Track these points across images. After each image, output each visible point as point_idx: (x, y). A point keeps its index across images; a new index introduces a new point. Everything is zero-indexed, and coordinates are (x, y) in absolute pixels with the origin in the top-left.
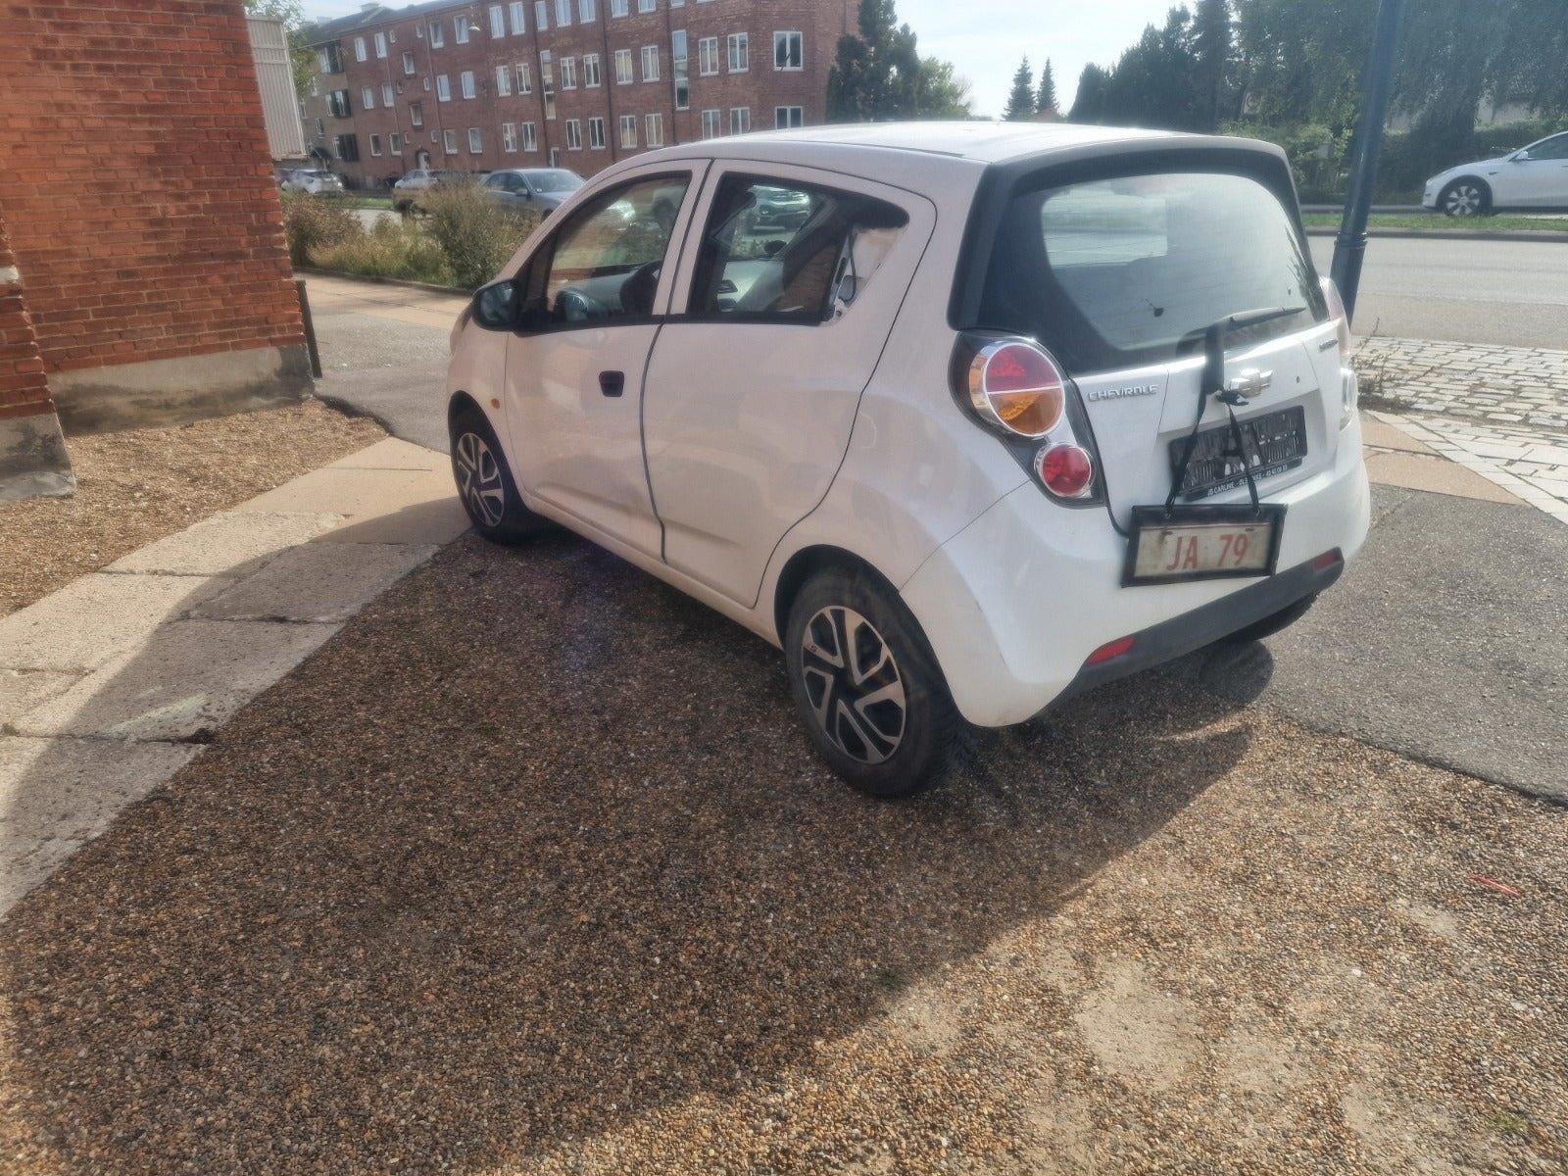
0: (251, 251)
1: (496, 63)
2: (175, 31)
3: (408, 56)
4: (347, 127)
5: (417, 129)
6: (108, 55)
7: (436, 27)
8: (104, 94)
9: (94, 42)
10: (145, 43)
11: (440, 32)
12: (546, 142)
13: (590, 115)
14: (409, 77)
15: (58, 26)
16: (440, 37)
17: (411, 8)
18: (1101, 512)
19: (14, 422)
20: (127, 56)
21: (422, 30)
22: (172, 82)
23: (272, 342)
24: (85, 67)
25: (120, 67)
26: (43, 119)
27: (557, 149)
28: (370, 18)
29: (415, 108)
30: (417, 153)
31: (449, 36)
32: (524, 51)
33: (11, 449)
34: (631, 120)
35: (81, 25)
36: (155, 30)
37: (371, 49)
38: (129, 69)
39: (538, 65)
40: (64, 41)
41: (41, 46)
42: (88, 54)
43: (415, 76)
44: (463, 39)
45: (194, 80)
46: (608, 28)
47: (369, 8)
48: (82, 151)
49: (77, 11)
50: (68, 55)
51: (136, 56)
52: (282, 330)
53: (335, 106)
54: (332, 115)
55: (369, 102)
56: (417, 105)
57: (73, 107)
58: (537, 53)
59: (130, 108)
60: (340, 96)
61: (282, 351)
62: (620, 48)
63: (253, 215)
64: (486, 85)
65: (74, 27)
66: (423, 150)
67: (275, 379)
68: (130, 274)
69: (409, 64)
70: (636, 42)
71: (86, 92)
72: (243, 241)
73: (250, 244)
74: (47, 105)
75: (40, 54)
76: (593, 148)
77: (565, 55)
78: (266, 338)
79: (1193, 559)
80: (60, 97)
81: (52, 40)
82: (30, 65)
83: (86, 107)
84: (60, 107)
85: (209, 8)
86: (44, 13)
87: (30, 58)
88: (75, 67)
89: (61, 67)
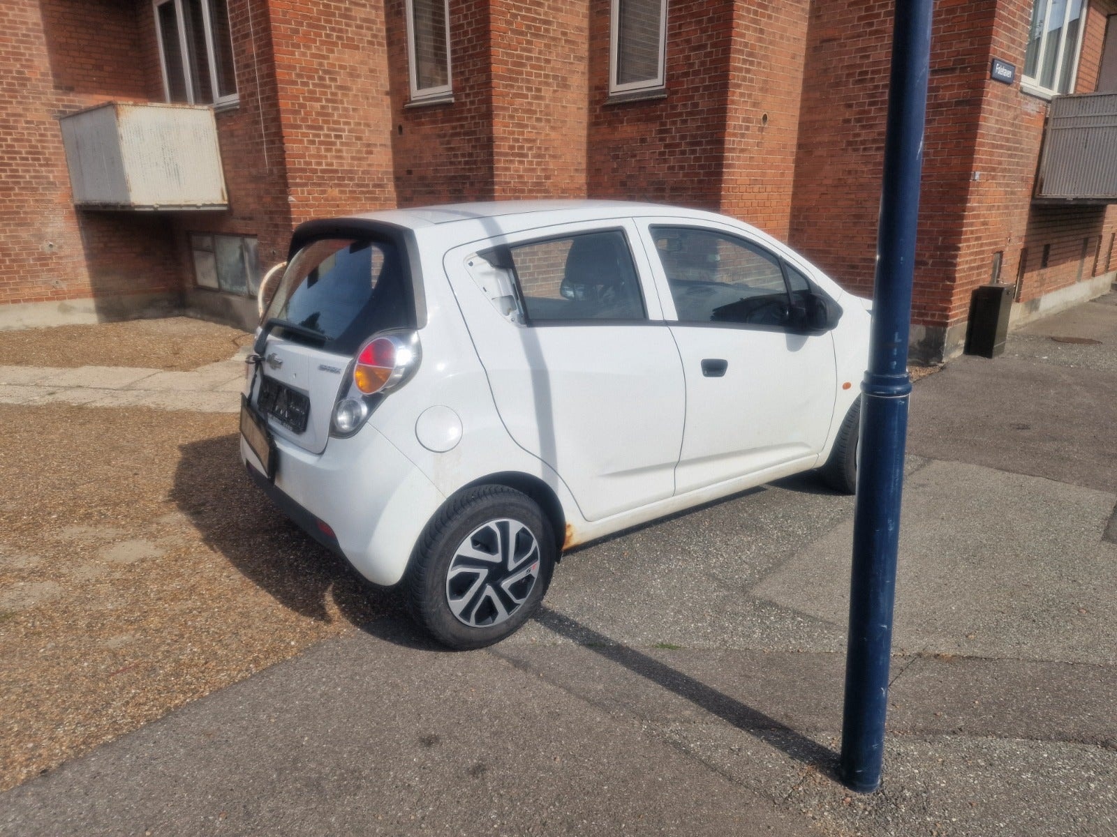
0: (930, 262)
15: (863, 127)
23: (925, 323)
24: (870, 149)
26: (840, 179)
40: (863, 135)
41: (851, 139)
48: (853, 196)
50: (863, 142)
52: (933, 315)
57: (856, 172)
61: (928, 330)
63: (940, 238)
65: (871, 126)
67: (917, 346)
68: (853, 267)
71: (866, 163)
72: (927, 254)
73: (932, 257)
74: (844, 171)
75: (849, 143)
78: (921, 319)
79: (254, 440)
80: (852, 167)
81: (858, 135)
82: (843, 149)
83: (863, 172)
84: (850, 172)
85: (958, 103)
86: (859, 120)
87: (844, 146)
88: (865, 149)
89: (857, 150)
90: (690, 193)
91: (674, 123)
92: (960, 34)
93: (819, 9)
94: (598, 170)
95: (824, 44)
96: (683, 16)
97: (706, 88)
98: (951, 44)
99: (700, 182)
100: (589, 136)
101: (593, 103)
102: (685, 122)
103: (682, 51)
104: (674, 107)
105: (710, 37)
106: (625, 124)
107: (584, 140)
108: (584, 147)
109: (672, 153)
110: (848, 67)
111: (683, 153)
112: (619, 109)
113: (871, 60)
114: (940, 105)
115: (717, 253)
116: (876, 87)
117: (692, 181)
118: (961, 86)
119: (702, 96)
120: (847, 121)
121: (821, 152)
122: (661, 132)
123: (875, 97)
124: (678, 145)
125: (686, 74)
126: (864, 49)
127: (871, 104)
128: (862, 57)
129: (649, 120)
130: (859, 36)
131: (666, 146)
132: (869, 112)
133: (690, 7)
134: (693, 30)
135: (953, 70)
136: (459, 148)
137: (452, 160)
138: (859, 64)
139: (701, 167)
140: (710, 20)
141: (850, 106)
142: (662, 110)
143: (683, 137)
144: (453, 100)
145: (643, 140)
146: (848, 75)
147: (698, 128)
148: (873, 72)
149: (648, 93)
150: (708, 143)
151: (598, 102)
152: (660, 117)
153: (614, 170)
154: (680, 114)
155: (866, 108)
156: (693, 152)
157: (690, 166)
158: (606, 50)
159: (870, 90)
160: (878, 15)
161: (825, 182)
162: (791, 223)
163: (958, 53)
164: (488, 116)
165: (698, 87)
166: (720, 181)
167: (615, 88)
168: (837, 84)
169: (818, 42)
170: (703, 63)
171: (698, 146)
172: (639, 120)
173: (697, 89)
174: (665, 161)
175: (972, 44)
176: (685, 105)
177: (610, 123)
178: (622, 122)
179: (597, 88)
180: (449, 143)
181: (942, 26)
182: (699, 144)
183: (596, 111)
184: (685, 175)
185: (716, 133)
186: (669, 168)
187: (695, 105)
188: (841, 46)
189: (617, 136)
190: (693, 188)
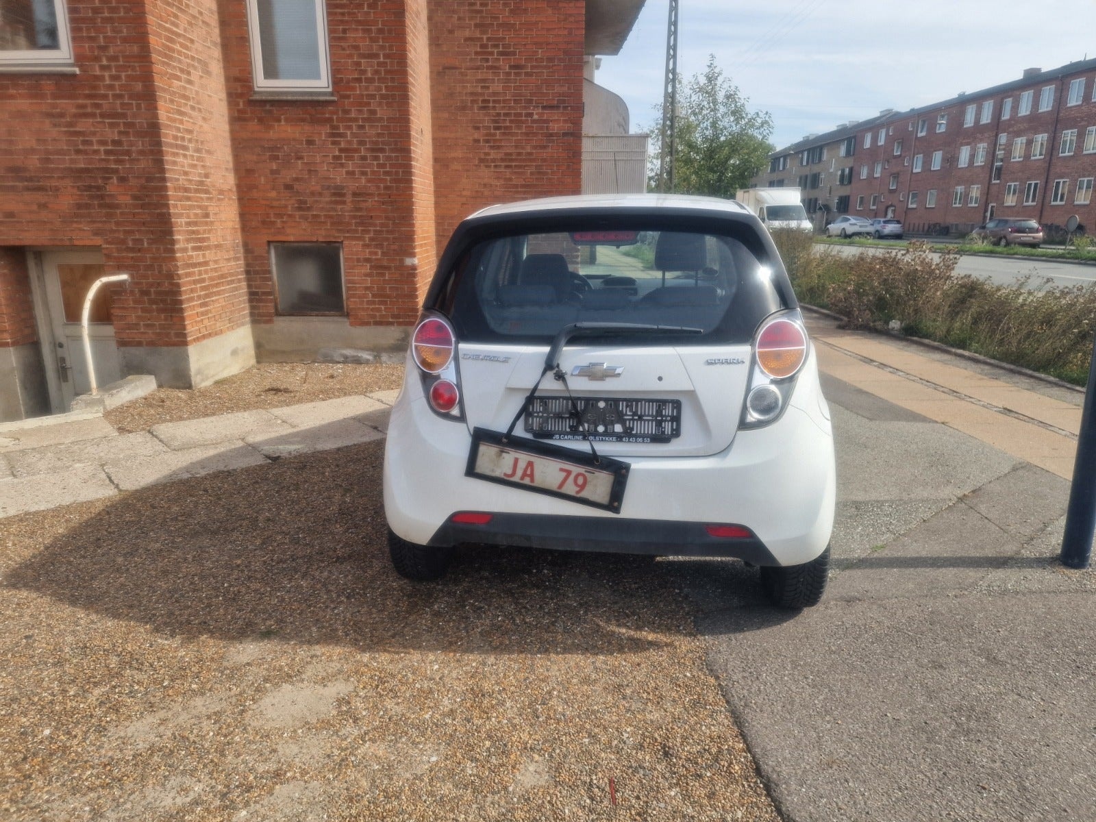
1: (962, 145)
2: (545, 147)
3: (899, 143)
4: (845, 191)
5: (892, 192)
6: (512, 160)
7: (924, 122)
8: (506, 179)
9: (506, 154)
10: (530, 154)
11: (926, 126)
12: (987, 199)
13: (1029, 179)
14: (896, 157)
15: (492, 147)
16: (925, 129)
17: (913, 110)
18: (460, 427)
19: (402, 328)
20: (521, 160)
21: (913, 127)
22: (539, 173)
25: (515, 166)
26: (477, 191)
27: (995, 204)
28: (884, 118)
29: (894, 177)
30: (887, 208)
31: (931, 129)
32: (986, 135)
33: (398, 340)
34: (1089, 182)
35: (501, 146)
36: (535, 147)
37: (875, 139)
38: (520, 167)
39: (995, 145)
40: (494, 154)
41: (483, 157)
42: (502, 160)
43: (900, 156)
44: (941, 129)
45: (549, 171)
46: (1061, 115)
47: (885, 113)
49: (501, 140)
50: (494, 160)
51: (524, 160)
53: (842, 176)
54: (838, 183)
55: (864, 174)
56: (896, 176)
57: (491, 185)
58: (997, 135)
59: (516, 186)
60: (847, 171)
62: (1067, 129)
64: (950, 160)
65: (499, 147)
66: (891, 206)
69: (898, 149)
70: (1083, 123)
71: (498, 178)
74: (480, 184)
75: (481, 160)
76: (1025, 204)
77: (1019, 136)
79: (532, 476)
80: (486, 181)
81: (488, 154)
82: (476, 166)
83: (497, 186)
84: (485, 185)
85: (565, 134)
86: (487, 141)
87: (477, 162)
88: (496, 166)
89: (489, 167)
90: (376, 199)
91: (350, 128)
92: (560, 80)
93: (438, 38)
94: (250, 172)
95: (447, 71)
96: (347, 22)
97: (383, 97)
98: (554, 86)
99: (386, 188)
100: (232, 132)
101: (232, 97)
102: (362, 127)
103: (350, 56)
104: (347, 112)
105: (382, 47)
106: (283, 123)
107: (227, 135)
108: (229, 143)
109: (349, 158)
110: (472, 94)
111: (364, 158)
112: (272, 106)
113: (491, 91)
114: (551, 135)
115: (415, 256)
116: (499, 114)
117: (378, 187)
118: (565, 121)
119: (380, 104)
120: (477, 141)
121: (456, 166)
122: (333, 135)
123: (498, 123)
124: (357, 150)
125: (359, 80)
126: (484, 81)
127: (497, 128)
128: (482, 87)
129: (314, 121)
130: (478, 68)
131: (341, 150)
132: (495, 135)
133: (354, 13)
134: (361, 38)
135: (558, 107)
136: (94, 134)
137: (81, 147)
138: (481, 93)
139: (386, 173)
140: (380, 31)
141: (477, 128)
142: (333, 113)
143: (361, 143)
144: (77, 70)
145: (310, 142)
146: (473, 102)
147: (379, 135)
148: (494, 101)
149: (311, 94)
150: (392, 150)
151: (241, 95)
152: (330, 120)
153: (273, 172)
154: (356, 120)
155: (492, 131)
156: (376, 158)
157: (373, 172)
158: (244, 40)
159: (494, 116)
160: (492, 54)
161: (465, 193)
162: (437, 230)
163: (560, 95)
164: (149, 96)
165: (375, 95)
166: (411, 188)
167: (261, 82)
168: (464, 108)
169: (441, 68)
170: (376, 72)
171: (381, 153)
172: (303, 120)
173: (373, 97)
174: (342, 165)
175: (569, 88)
176: (360, 111)
177: (261, 120)
178: (279, 120)
179: (237, 80)
180: (70, 125)
181: (545, 71)
182: (382, 150)
183: (239, 105)
184: (369, 181)
185: (401, 142)
186: (348, 173)
187: (373, 112)
188: (461, 74)
189: (272, 134)
190: (379, 194)
